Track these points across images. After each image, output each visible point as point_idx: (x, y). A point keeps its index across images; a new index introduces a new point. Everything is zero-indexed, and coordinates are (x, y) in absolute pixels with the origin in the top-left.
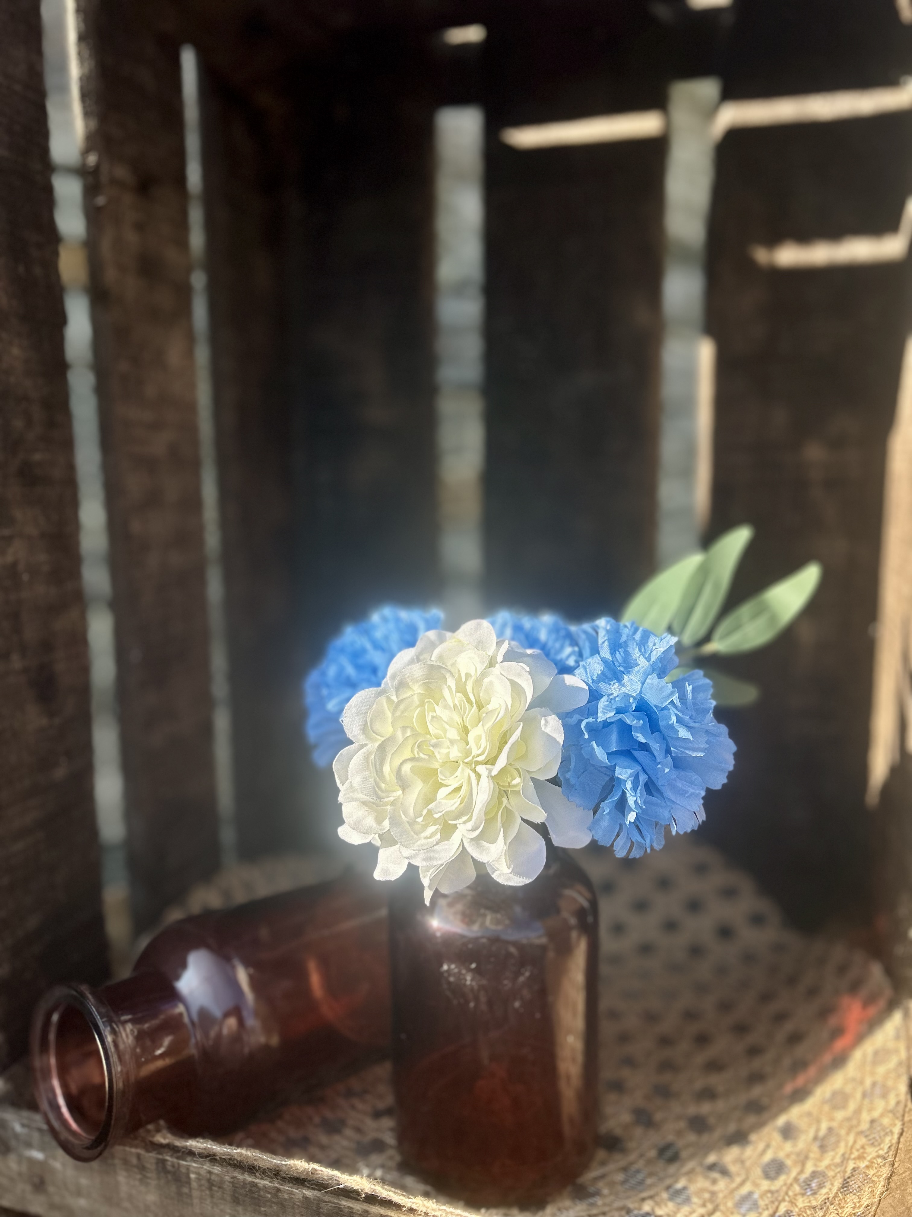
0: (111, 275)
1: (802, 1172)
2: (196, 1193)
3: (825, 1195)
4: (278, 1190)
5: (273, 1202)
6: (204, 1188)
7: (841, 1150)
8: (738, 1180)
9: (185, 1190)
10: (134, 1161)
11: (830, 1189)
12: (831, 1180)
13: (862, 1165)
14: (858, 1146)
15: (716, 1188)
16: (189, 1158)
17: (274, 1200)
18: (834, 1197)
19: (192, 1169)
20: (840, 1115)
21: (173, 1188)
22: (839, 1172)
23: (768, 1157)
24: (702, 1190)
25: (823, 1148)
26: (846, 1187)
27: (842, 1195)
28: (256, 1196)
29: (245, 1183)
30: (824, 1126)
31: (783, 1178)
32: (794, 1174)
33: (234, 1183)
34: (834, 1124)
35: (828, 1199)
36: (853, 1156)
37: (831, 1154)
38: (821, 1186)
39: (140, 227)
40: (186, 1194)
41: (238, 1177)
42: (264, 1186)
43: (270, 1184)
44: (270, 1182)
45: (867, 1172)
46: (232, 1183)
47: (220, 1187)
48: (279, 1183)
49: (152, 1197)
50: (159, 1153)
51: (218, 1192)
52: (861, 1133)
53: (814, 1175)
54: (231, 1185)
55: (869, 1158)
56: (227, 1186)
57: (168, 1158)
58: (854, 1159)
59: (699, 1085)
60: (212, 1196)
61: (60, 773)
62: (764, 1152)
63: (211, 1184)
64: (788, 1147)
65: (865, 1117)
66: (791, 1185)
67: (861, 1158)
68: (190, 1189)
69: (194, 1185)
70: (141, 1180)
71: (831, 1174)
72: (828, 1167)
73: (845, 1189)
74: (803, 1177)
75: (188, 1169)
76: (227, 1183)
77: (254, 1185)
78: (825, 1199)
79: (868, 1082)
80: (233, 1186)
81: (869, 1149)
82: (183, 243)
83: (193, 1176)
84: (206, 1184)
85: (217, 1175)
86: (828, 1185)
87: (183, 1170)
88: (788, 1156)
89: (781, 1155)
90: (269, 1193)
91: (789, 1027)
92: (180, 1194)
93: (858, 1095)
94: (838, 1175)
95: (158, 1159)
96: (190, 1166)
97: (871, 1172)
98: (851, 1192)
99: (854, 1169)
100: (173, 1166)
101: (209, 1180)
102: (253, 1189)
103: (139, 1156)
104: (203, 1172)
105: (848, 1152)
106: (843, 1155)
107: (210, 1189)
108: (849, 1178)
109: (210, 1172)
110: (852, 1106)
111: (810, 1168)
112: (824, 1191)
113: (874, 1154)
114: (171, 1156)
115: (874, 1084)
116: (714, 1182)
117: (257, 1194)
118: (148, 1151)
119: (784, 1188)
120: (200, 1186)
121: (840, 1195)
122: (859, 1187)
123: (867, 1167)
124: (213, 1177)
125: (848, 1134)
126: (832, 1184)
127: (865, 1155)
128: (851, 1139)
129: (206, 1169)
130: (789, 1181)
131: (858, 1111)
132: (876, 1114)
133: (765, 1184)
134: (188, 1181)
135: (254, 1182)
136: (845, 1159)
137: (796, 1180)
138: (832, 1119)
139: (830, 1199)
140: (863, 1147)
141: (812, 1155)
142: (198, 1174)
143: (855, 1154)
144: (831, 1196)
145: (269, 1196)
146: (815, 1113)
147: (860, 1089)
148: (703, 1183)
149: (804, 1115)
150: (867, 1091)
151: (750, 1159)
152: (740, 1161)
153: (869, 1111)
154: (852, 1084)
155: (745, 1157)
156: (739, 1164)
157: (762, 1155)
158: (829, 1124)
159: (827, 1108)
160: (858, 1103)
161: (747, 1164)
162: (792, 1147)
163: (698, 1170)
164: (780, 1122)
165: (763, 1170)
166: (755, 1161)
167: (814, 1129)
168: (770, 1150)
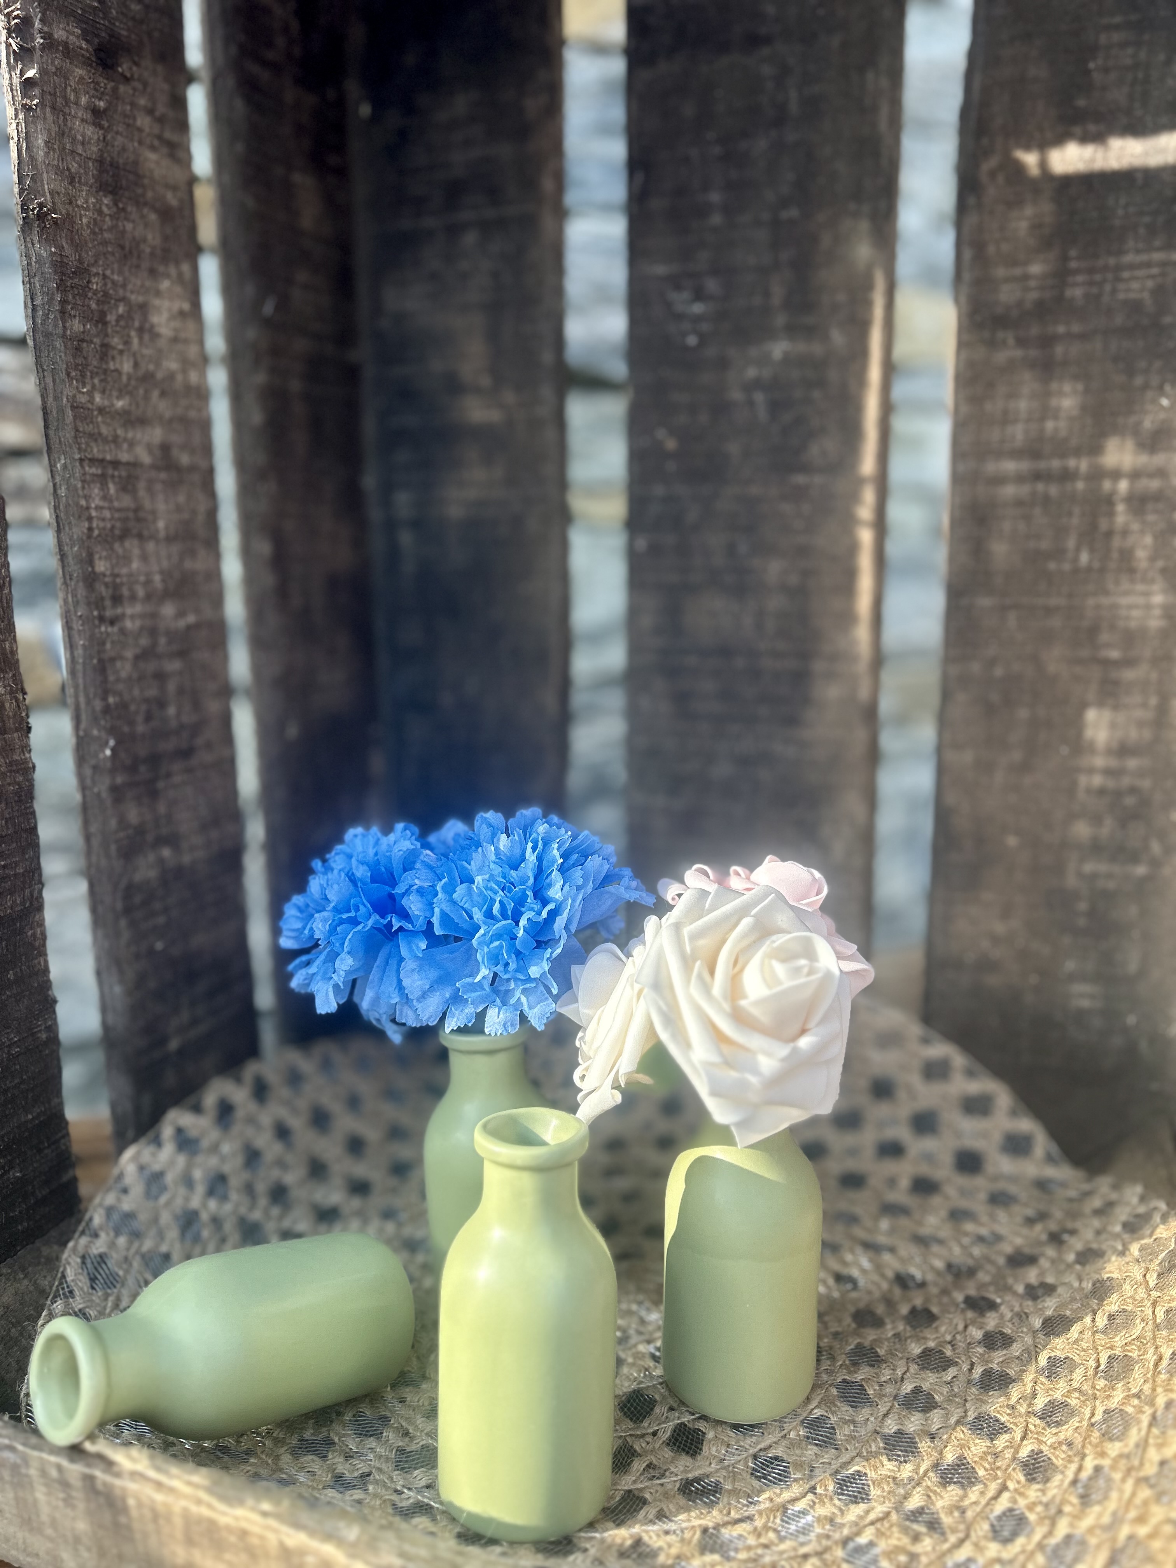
1: (1050, 1533)
7: (1112, 1505)
8: (953, 1539)
9: (123, 1520)
10: (54, 1473)
13: (1143, 1531)
14: (1138, 1501)
15: (918, 1548)
17: (240, 1546)
19: (128, 1490)
20: (1114, 1449)
21: (107, 1516)
22: (1105, 1541)
23: (1003, 1503)
25: (1085, 1499)
28: (216, 1538)
30: (1090, 1463)
31: (1020, 1541)
32: (1037, 1537)
33: (187, 1517)
34: (1106, 1462)
36: (1129, 1517)
37: (1097, 1509)
49: (81, 1525)
50: (89, 1465)
52: (1146, 1479)
58: (1131, 1521)
62: (996, 1498)
64: (1033, 1492)
65: (1154, 1456)
66: (1032, 1553)
67: (1141, 1519)
70: (65, 1500)
71: (1093, 1541)
72: (1091, 1530)
74: (1053, 1541)
79: (1161, 1401)
87: (118, 1491)
88: (1031, 1507)
89: (1022, 1503)
91: (1050, 1305)
92: (115, 1524)
93: (1145, 1419)
99: (1131, 1537)
100: (105, 1485)
101: (151, 1511)
102: (212, 1528)
103: (59, 1468)
104: (143, 1498)
105: (1123, 1509)
106: (1115, 1513)
109: (152, 1500)
110: (1134, 1436)
111: (1062, 1528)
115: (1169, 1405)
116: (916, 1538)
118: (72, 1460)
119: (1022, 1558)
123: (1153, 1535)
125: (1123, 1480)
128: (1128, 1488)
130: (1030, 1548)
131: (1143, 1445)
133: (993, 1549)
136: (1117, 1520)
137: (1041, 1546)
138: (1103, 1454)
140: (1145, 1503)
141: (1067, 1509)
143: (1132, 1514)
146: (1078, 1440)
147: (1148, 1410)
148: (899, 1539)
149: (1060, 1443)
150: (1159, 1413)
151: (974, 1507)
152: (958, 1508)
153: (1160, 1446)
154: (1136, 1402)
155: (966, 1502)
156: (956, 1514)
157: (993, 1502)
158: (1097, 1462)
159: (1096, 1434)
160: (1143, 1433)
161: (970, 1514)
162: (1039, 1494)
163: (894, 1517)
164: (1024, 1453)
165: (992, 1526)
166: (982, 1511)
167: (1073, 1467)
168: (1006, 1495)
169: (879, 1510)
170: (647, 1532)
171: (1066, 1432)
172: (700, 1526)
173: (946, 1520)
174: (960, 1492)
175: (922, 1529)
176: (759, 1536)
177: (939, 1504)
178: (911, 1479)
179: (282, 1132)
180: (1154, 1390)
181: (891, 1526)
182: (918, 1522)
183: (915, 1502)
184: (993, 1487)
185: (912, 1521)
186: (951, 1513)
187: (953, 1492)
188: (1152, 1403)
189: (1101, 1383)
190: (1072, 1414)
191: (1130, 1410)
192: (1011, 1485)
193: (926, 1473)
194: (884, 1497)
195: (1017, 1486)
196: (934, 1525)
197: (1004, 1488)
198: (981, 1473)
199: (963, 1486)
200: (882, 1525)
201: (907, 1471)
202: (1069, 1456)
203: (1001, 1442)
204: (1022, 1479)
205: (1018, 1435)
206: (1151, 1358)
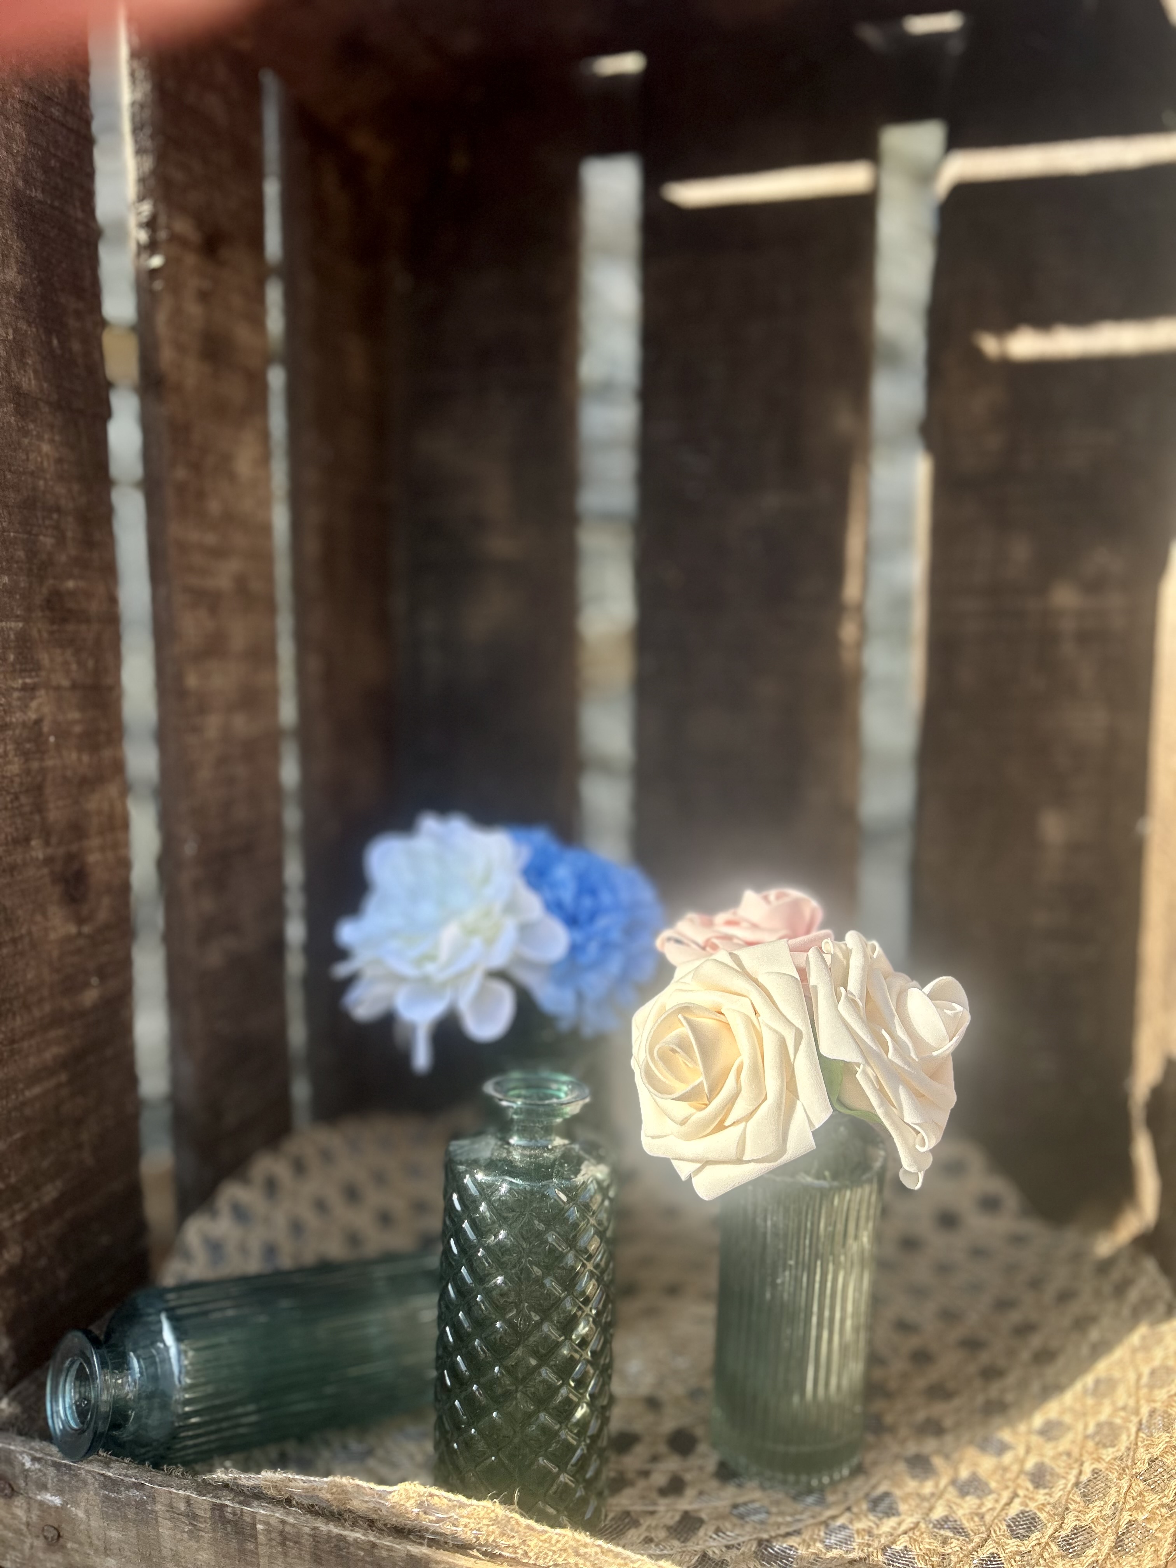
0: (167, 355)
1: (1060, 1527)
2: (262, 1550)
3: (1092, 1556)
4: (374, 1545)
5: (367, 1562)
6: (274, 1543)
7: (1112, 1498)
8: (977, 1539)
9: (250, 1546)
10: (182, 1507)
11: (1099, 1550)
12: (1099, 1538)
13: (1141, 1517)
14: (1134, 1493)
15: (947, 1549)
16: (256, 1503)
17: (368, 1559)
18: (1105, 1560)
19: (258, 1517)
20: (1108, 1454)
21: (234, 1544)
22: (1110, 1527)
23: (1015, 1508)
24: (930, 1552)
25: (1087, 1497)
26: (1120, 1546)
27: (1116, 1557)
28: (344, 1554)
29: (329, 1537)
30: (1088, 1469)
31: (1036, 1535)
32: (1049, 1530)
33: (315, 1536)
34: (1102, 1466)
35: (1097, 1561)
36: (1128, 1507)
37: (1098, 1503)
38: (1086, 1546)
39: (204, 297)
40: (251, 1551)
41: (321, 1529)
42: (356, 1540)
43: (363, 1538)
44: (364, 1535)
45: (1148, 1526)
46: (314, 1536)
47: (296, 1543)
48: (375, 1536)
49: (204, 1556)
50: (215, 1496)
51: (293, 1548)
52: (1140, 1474)
53: (1077, 1531)
54: (312, 1540)
55: (1149, 1508)
56: (306, 1541)
57: (227, 1503)
58: (1129, 1510)
59: (921, 1416)
60: (285, 1554)
61: (90, 996)
62: (1008, 1504)
63: (284, 1538)
64: (1041, 1496)
65: (1143, 1455)
66: (1047, 1544)
67: (1139, 1507)
68: (257, 1544)
69: (262, 1538)
70: (190, 1532)
71: (1099, 1529)
72: (1095, 1521)
73: (1119, 1549)
74: (1062, 1534)
75: (254, 1518)
76: (306, 1536)
77: (341, 1538)
78: (1093, 1562)
79: (1145, 1411)
80: (314, 1541)
81: (1149, 1497)
82: (258, 320)
83: (260, 1527)
84: (279, 1539)
85: (293, 1525)
86: (1095, 1543)
87: (248, 1519)
88: (1041, 1508)
89: (1032, 1506)
90: (362, 1549)
91: (1036, 1341)
92: (242, 1551)
93: (1133, 1427)
94: (1109, 1530)
95: (214, 1504)
96: (256, 1513)
97: (1154, 1526)
98: (1127, 1553)
99: (1130, 1523)
100: (234, 1514)
101: (281, 1533)
102: (341, 1543)
103: (188, 1501)
104: (273, 1521)
105: (1122, 1501)
106: (1114, 1504)
107: (283, 1544)
108: (1123, 1534)
109: (283, 1522)
110: (1124, 1442)
112: (1091, 1552)
113: (1157, 1503)
114: (232, 1500)
115: (1152, 1413)
116: (945, 1542)
117: (345, 1550)
118: (200, 1494)
119: (1038, 1549)
120: (271, 1540)
121: (1112, 1556)
122: (1137, 1546)
123: (1148, 1520)
124: (288, 1528)
125: (1119, 1478)
126: (1102, 1543)
127: (1145, 1504)
128: (1125, 1484)
129: (278, 1518)
130: (1044, 1540)
131: (1133, 1448)
132: (1156, 1452)
133: (1012, 1544)
134: (254, 1536)
135: (341, 1535)
136: (1117, 1510)
137: (1053, 1537)
138: (1099, 1459)
139: (1100, 1562)
140: (1141, 1494)
141: (1073, 1506)
142: (267, 1523)
143: (1131, 1503)
144: (1101, 1558)
145: (362, 1554)
146: (1076, 1452)
147: (1135, 1419)
148: (930, 1543)
149: (1060, 1454)
150: (1144, 1421)
151: (991, 1512)
152: (977, 1514)
153: (1147, 1448)
154: (1122, 1414)
155: (984, 1510)
156: (976, 1519)
157: (1007, 1507)
158: (1094, 1466)
159: (1090, 1444)
160: (1132, 1438)
161: (988, 1518)
162: (1047, 1497)
163: (922, 1525)
164: (1030, 1465)
165: (1009, 1526)
166: (998, 1515)
167: (1075, 1472)
168: (1017, 1501)
169: (909, 1522)
170: (710, 1547)
171: (1064, 1444)
172: (755, 1539)
173: (968, 1525)
174: (977, 1501)
175: (950, 1534)
176: (809, 1546)
177: (960, 1513)
178: (933, 1495)
179: (321, 1206)
180: (1138, 1402)
181: (922, 1533)
182: (944, 1528)
183: (939, 1513)
184: (1006, 1496)
185: (940, 1529)
186: (972, 1519)
187: (971, 1502)
188: (1137, 1412)
189: (1090, 1401)
190: (1069, 1428)
191: (1118, 1421)
192: (1021, 1492)
193: (946, 1487)
194: (912, 1511)
195: (1026, 1493)
196: (959, 1530)
197: (1015, 1495)
198: (993, 1485)
199: (979, 1497)
200: (914, 1533)
201: (928, 1487)
202: (1070, 1465)
203: (1007, 1458)
204: (1030, 1486)
205: (1021, 1451)
206: (1132, 1376)
